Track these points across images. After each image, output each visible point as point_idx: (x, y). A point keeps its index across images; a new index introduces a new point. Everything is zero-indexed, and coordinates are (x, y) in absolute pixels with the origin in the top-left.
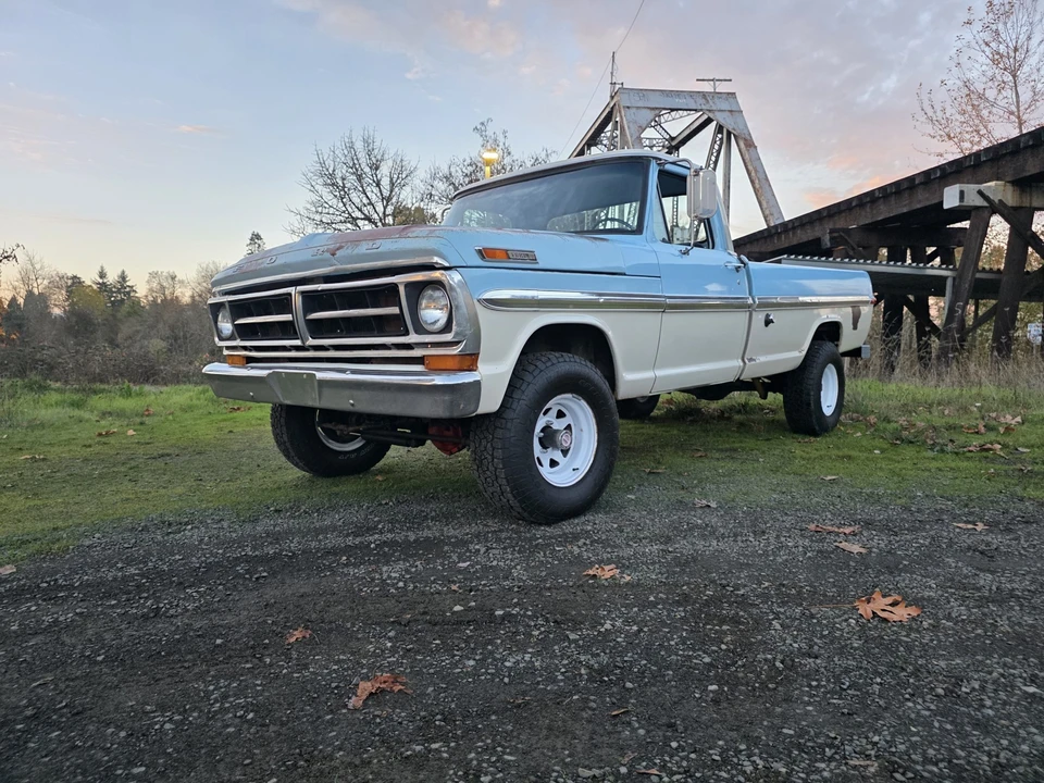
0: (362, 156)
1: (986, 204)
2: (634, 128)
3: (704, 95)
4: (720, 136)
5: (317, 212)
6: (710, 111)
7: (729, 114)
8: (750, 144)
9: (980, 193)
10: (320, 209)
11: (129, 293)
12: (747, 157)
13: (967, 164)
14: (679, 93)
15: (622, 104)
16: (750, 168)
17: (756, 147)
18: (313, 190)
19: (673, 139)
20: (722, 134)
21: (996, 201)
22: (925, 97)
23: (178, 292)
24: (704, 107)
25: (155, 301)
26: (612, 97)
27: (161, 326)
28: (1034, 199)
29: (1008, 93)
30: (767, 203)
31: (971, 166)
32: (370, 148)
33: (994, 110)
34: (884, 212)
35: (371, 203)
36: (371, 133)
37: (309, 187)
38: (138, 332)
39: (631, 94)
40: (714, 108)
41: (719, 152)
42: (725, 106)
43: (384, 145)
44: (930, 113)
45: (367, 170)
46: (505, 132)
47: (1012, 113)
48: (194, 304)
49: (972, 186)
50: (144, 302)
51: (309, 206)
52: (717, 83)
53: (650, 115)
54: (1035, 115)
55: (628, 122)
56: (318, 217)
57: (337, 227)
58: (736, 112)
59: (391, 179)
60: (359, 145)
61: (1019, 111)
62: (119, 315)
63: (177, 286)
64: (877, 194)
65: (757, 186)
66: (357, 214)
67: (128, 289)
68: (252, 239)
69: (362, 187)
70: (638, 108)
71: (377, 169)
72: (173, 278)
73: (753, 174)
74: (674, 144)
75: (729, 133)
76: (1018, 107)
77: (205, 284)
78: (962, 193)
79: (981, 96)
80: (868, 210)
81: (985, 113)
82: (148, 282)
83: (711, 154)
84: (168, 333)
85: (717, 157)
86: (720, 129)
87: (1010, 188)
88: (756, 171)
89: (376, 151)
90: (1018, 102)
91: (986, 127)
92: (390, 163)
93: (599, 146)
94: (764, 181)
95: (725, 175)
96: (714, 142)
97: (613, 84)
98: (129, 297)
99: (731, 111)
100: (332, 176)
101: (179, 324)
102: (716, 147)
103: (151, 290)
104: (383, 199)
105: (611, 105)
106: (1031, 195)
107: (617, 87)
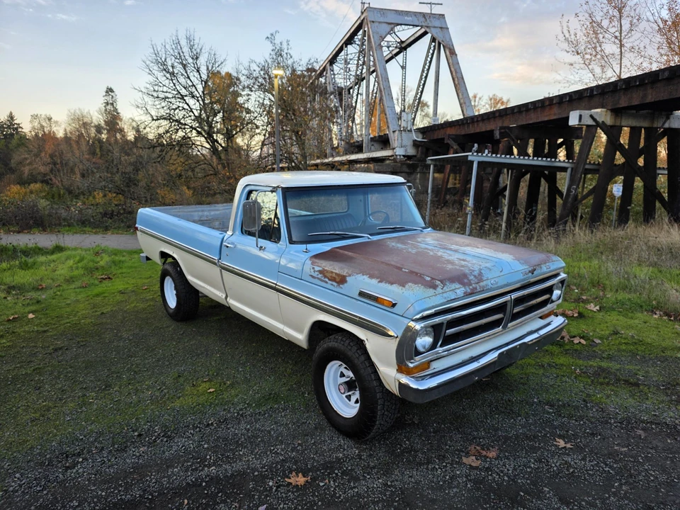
0: (186, 50)
1: (594, 124)
2: (377, 37)
3: (424, 15)
4: (433, 44)
5: (154, 91)
6: (427, 27)
7: (440, 30)
8: (452, 53)
9: (591, 116)
10: (156, 88)
11: (17, 129)
12: (450, 61)
13: (585, 95)
14: (407, 13)
15: (369, 19)
16: (453, 69)
17: (456, 55)
18: (151, 73)
19: (402, 42)
20: (435, 42)
21: (601, 122)
22: (565, 25)
23: (54, 129)
24: (423, 24)
25: (36, 135)
26: (362, 13)
27: (43, 154)
28: (623, 120)
29: (616, 23)
30: (462, 95)
31: (587, 96)
32: (192, 43)
33: (606, 35)
34: (533, 118)
35: (193, 85)
36: (192, 33)
37: (148, 70)
38: (26, 159)
39: (375, 12)
40: (430, 25)
41: (433, 54)
42: (437, 23)
43: (202, 42)
44: (567, 36)
45: (190, 60)
46: (288, 41)
47: (616, 37)
48: (67, 139)
49: (587, 112)
50: (29, 135)
51: (148, 86)
52: (433, 6)
53: (388, 28)
54: (631, 40)
55: (373, 33)
56: (155, 94)
57: (170, 100)
58: (445, 29)
59: (208, 69)
60: (183, 42)
61: (621, 36)
62: (10, 146)
63: (53, 126)
64: (530, 106)
65: (456, 83)
66: (184, 92)
67: (16, 126)
68: (107, 92)
69: (186, 72)
70: (380, 22)
71: (197, 58)
72: (50, 119)
73: (454, 74)
74: (403, 46)
75: (439, 44)
76: (621, 33)
77: (74, 125)
78: (580, 117)
79: (599, 25)
80: (524, 115)
81: (601, 36)
82: (31, 122)
83: (427, 56)
84: (49, 160)
85: (432, 58)
86: (433, 40)
87: (609, 113)
88: (456, 72)
89: (196, 46)
90: (621, 30)
91: (600, 46)
92: (206, 55)
93: (353, 45)
94: (461, 79)
95: (436, 72)
96: (430, 48)
97: (364, 3)
98: (17, 133)
99: (441, 28)
100: (164, 64)
101: (57, 154)
102: (431, 51)
103: (34, 128)
104: (202, 81)
105: (362, 18)
106: (621, 118)
107: (366, 6)
